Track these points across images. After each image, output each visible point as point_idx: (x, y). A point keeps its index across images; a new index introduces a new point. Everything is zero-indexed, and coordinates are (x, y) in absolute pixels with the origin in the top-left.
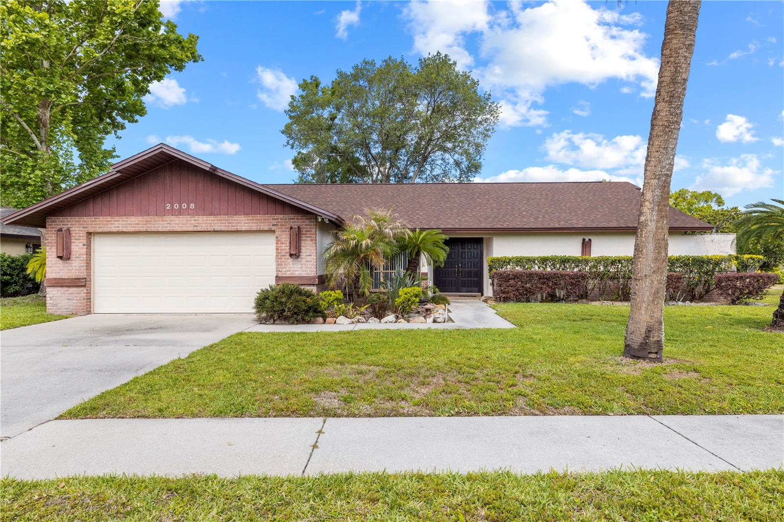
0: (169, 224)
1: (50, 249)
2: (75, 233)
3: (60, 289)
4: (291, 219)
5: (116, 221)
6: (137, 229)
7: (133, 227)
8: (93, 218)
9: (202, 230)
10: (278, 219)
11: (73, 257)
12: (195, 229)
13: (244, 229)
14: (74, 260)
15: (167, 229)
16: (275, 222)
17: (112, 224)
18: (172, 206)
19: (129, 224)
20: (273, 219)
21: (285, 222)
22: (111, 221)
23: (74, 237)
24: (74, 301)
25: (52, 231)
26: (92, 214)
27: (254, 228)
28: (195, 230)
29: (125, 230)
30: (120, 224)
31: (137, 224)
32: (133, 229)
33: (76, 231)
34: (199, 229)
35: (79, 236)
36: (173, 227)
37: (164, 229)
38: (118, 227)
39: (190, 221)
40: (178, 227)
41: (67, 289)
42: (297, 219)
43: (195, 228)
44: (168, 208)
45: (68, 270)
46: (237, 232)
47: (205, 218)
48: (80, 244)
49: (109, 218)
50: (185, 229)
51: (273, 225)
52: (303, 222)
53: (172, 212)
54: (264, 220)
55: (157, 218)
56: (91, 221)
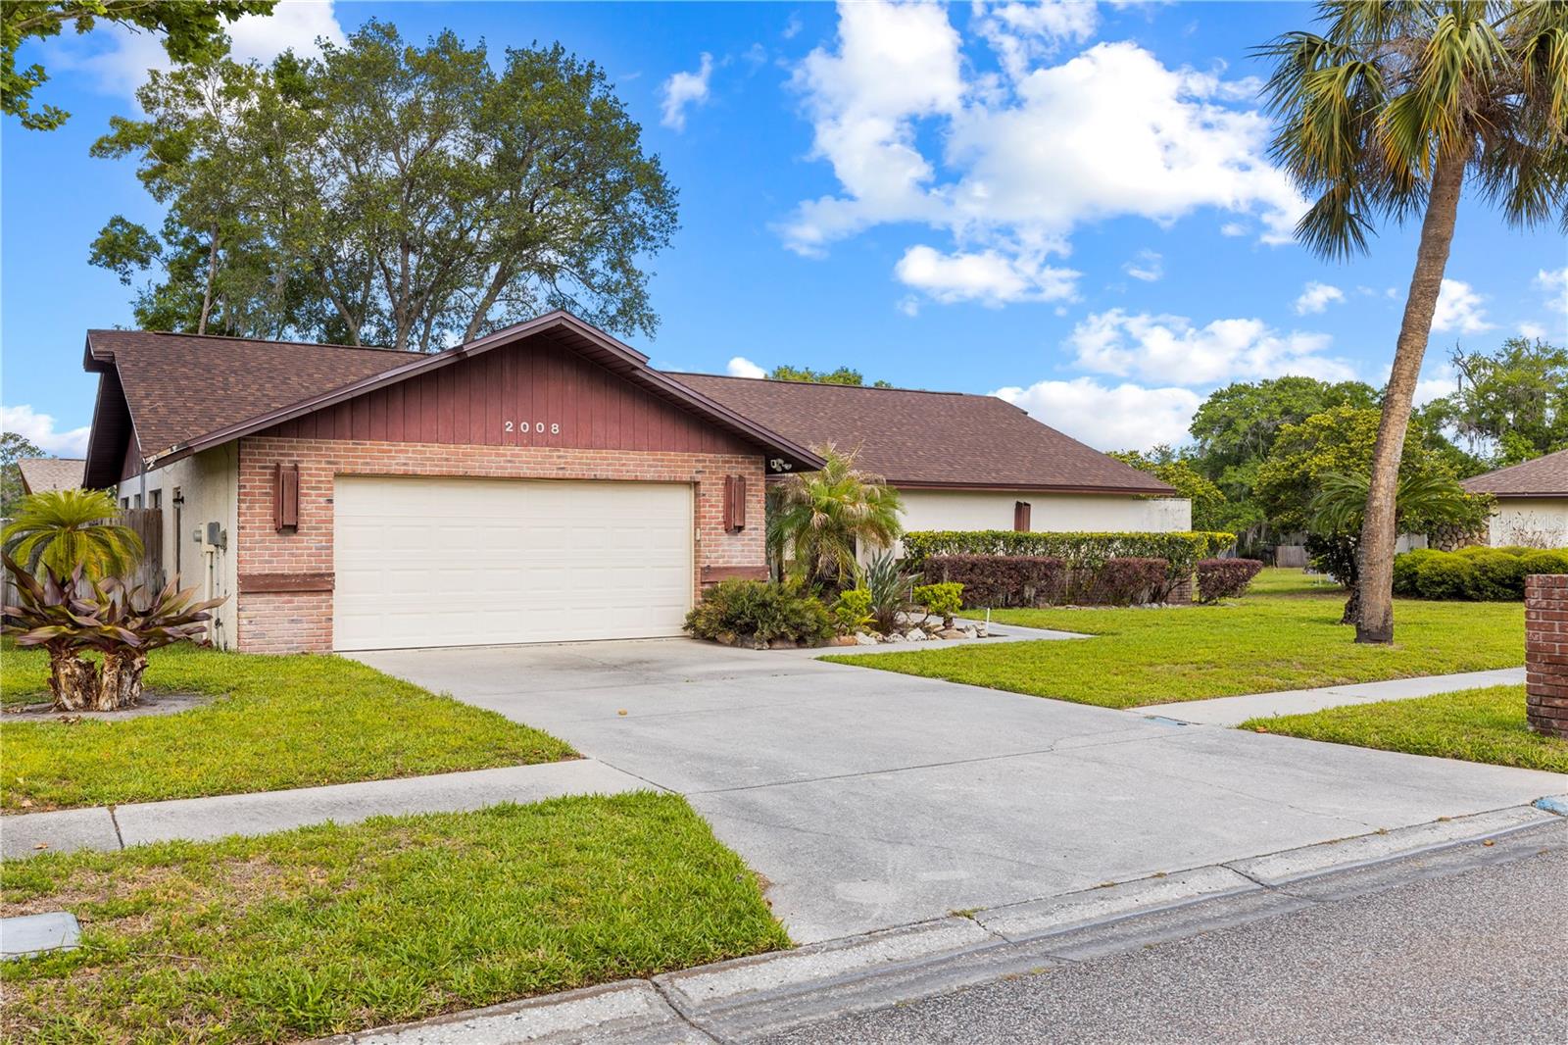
0: (510, 461)
1: (248, 508)
2: (310, 475)
3: (272, 597)
4: (727, 462)
5: (401, 451)
6: (445, 470)
7: (437, 466)
8: (350, 444)
9: (573, 477)
10: (705, 461)
11: (303, 527)
12: (560, 474)
13: (648, 477)
14: (306, 535)
15: (506, 473)
16: (700, 466)
17: (393, 458)
18: (516, 426)
19: (428, 459)
20: (697, 461)
21: (715, 467)
22: (390, 451)
23: (306, 482)
24: (306, 626)
25: (254, 468)
26: (349, 434)
27: (666, 477)
28: (561, 476)
29: (419, 470)
30: (410, 458)
31: (447, 460)
32: (436, 471)
33: (311, 469)
34: (567, 474)
35: (320, 482)
36: (518, 468)
37: (499, 473)
38: (405, 464)
39: (551, 457)
40: (528, 468)
41: (286, 597)
42: (737, 462)
43: (561, 472)
44: (508, 430)
45: (292, 555)
46: (636, 482)
47: (577, 452)
48: (322, 499)
49: (385, 445)
50: (541, 473)
51: (697, 472)
52: (746, 468)
53: (517, 439)
54: (683, 461)
55: (485, 449)
56: (345, 450)
